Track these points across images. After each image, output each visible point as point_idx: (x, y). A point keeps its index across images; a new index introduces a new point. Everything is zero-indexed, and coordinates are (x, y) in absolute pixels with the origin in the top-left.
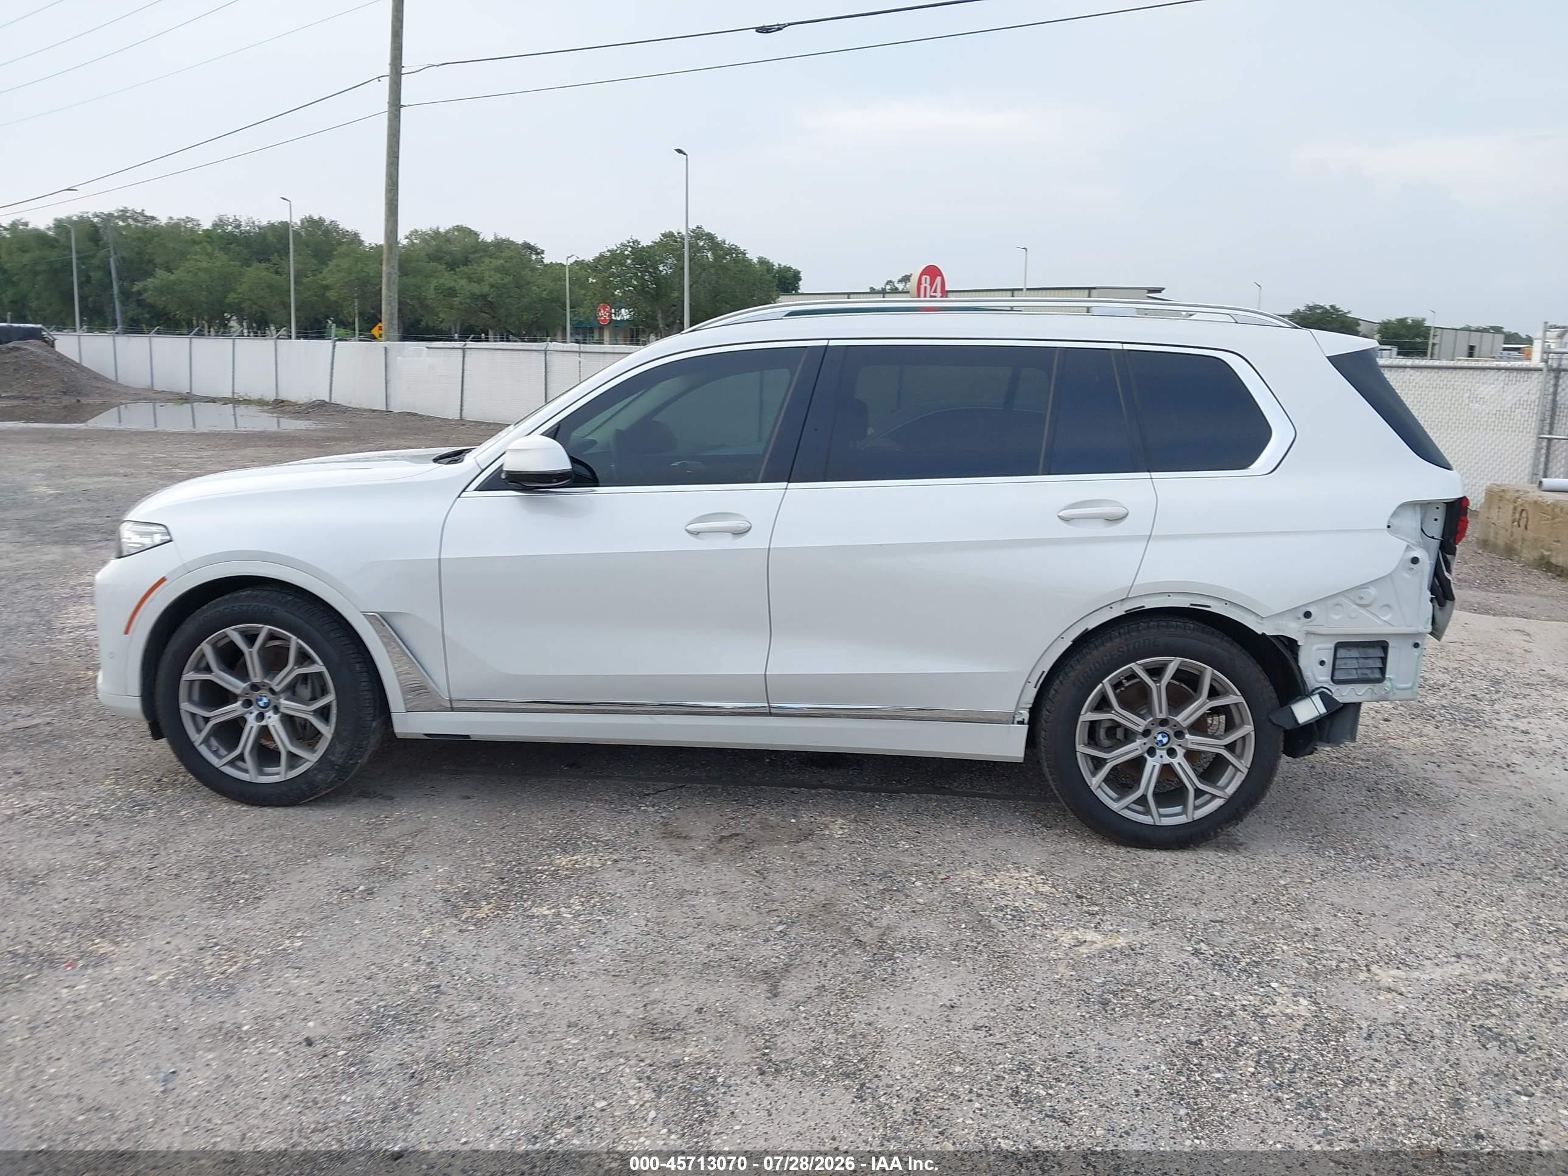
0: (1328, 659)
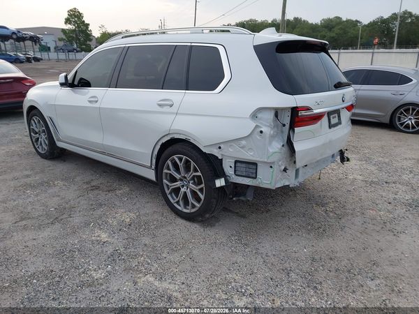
0: (233, 166)
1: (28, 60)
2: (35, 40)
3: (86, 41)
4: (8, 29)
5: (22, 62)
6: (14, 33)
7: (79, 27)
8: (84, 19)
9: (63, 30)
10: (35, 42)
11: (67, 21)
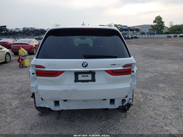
1: (132, 38)
2: (137, 30)
3: (161, 29)
4: (127, 26)
5: (130, 39)
6: (129, 28)
7: (159, 24)
8: (162, 20)
9: (152, 26)
10: (137, 31)
11: (155, 22)
